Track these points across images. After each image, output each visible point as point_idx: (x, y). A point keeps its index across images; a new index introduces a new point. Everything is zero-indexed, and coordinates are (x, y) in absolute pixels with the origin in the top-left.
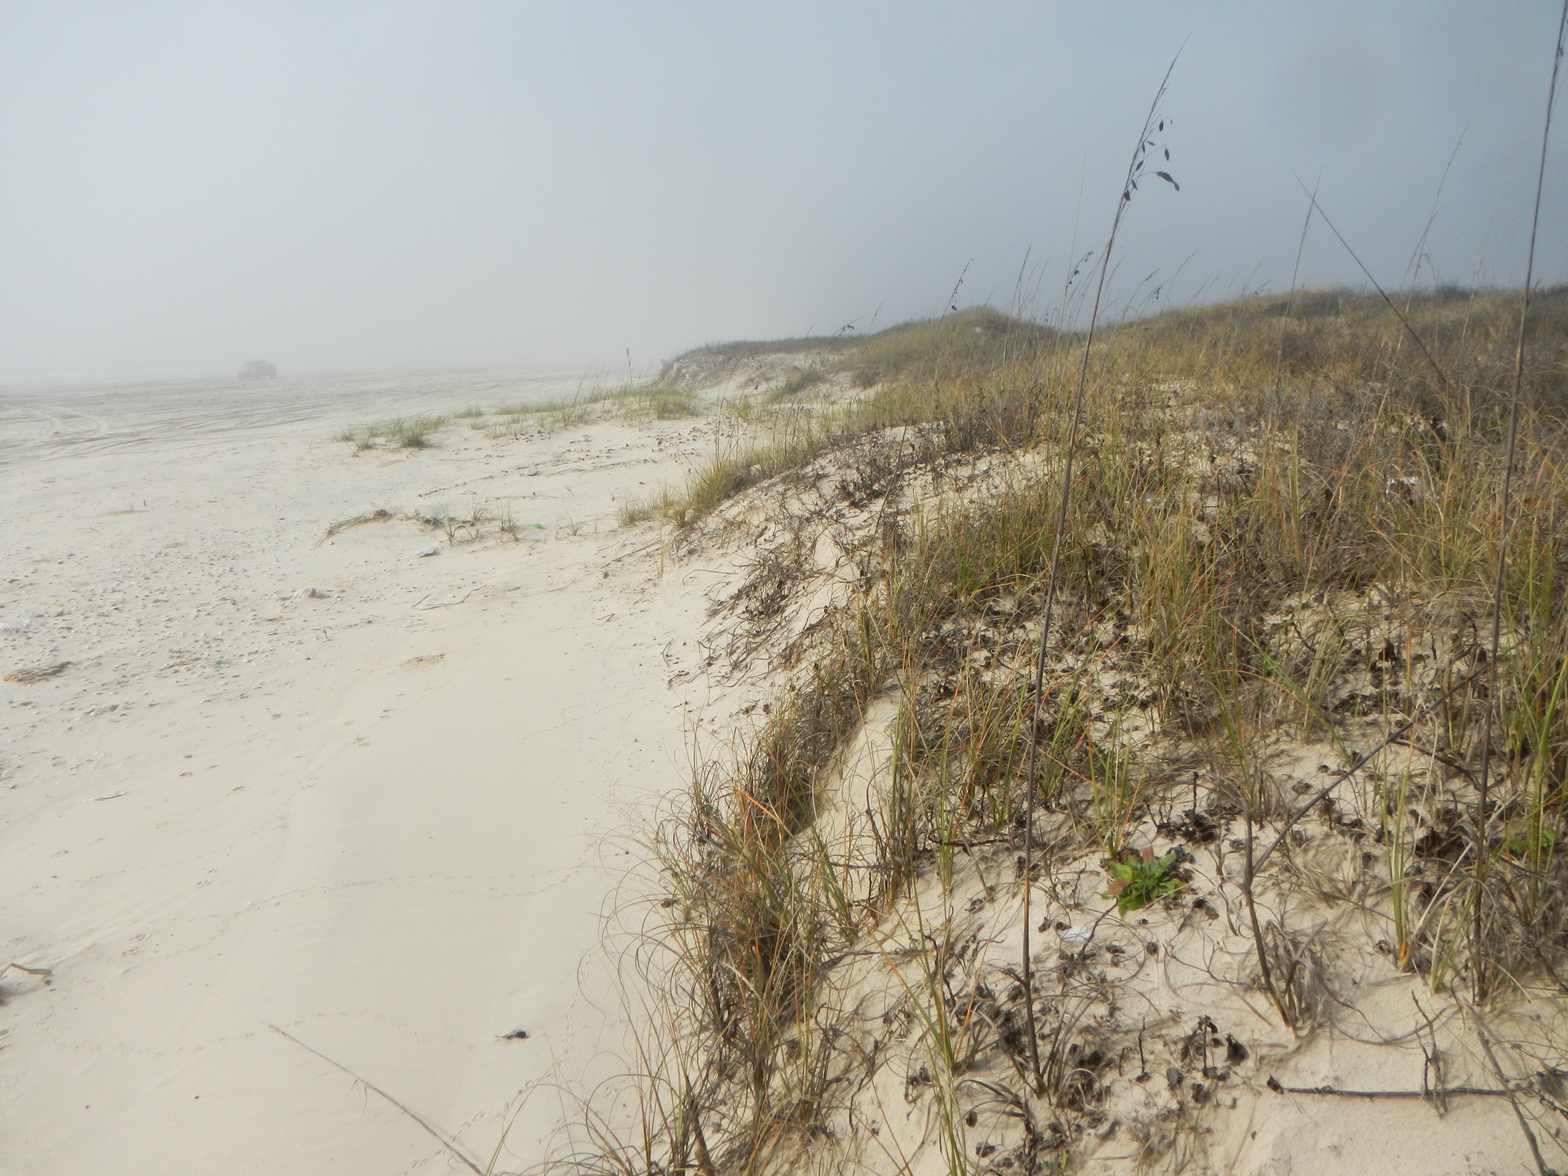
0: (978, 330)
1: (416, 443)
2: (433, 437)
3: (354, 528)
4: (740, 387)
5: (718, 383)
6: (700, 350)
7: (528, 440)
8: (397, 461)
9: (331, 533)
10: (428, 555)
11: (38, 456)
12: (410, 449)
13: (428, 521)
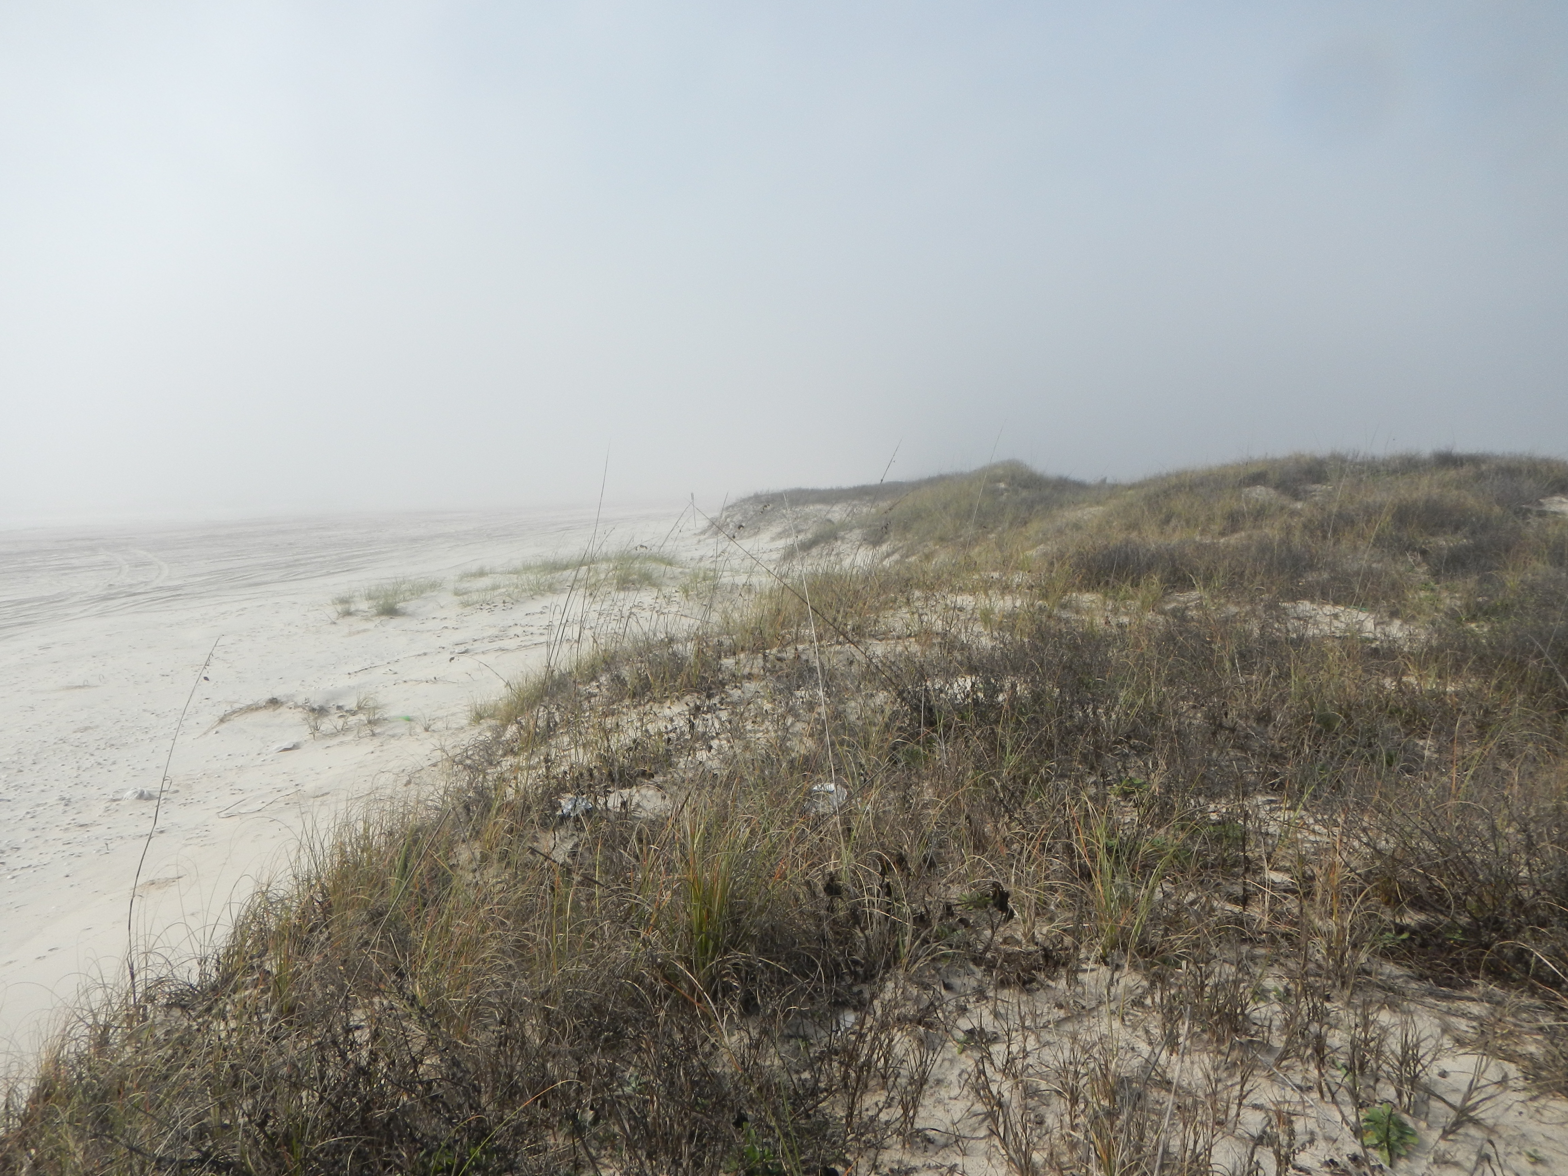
0: (1002, 485)
1: (390, 611)
2: (411, 606)
3: (245, 716)
4: (773, 539)
5: (756, 534)
6: (750, 498)
7: (491, 611)
8: (365, 631)
9: (222, 721)
10: (286, 750)
11: (67, 615)
12: (383, 618)
13: (313, 710)
